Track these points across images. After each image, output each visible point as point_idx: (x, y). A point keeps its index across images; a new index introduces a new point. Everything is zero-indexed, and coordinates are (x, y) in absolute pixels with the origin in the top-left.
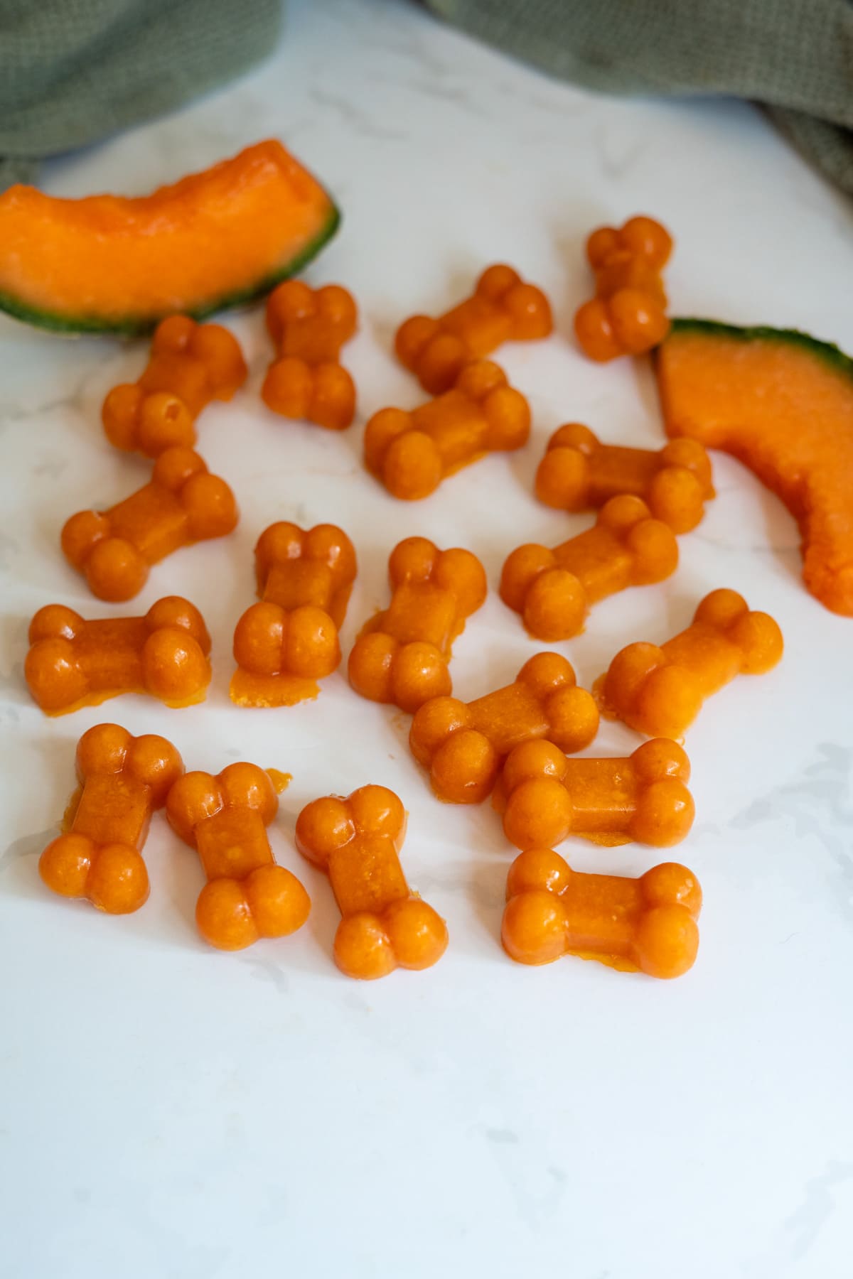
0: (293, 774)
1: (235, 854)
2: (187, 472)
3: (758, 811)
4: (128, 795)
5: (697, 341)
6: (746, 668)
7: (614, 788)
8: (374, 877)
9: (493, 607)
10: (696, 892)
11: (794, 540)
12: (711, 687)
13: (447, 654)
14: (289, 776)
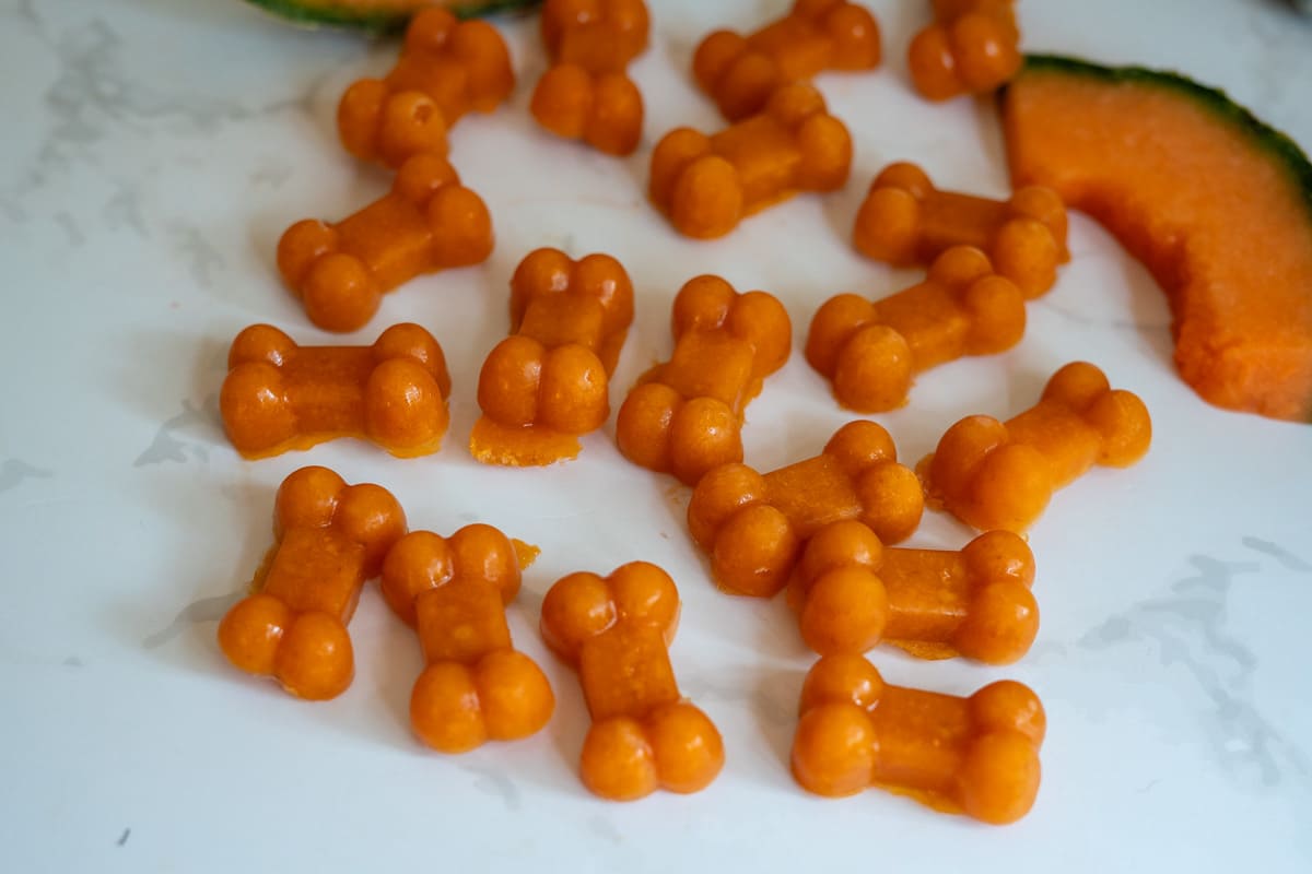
0: (540, 547)
1: (465, 634)
2: (435, 184)
3: (1114, 630)
4: (336, 554)
5: (1054, 81)
6: (1105, 458)
7: (940, 586)
8: (637, 674)
9: (796, 367)
10: (1039, 719)
11: (1163, 317)
12: (1062, 478)
13: (739, 418)
14: (535, 550)
